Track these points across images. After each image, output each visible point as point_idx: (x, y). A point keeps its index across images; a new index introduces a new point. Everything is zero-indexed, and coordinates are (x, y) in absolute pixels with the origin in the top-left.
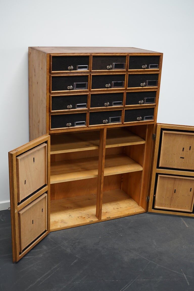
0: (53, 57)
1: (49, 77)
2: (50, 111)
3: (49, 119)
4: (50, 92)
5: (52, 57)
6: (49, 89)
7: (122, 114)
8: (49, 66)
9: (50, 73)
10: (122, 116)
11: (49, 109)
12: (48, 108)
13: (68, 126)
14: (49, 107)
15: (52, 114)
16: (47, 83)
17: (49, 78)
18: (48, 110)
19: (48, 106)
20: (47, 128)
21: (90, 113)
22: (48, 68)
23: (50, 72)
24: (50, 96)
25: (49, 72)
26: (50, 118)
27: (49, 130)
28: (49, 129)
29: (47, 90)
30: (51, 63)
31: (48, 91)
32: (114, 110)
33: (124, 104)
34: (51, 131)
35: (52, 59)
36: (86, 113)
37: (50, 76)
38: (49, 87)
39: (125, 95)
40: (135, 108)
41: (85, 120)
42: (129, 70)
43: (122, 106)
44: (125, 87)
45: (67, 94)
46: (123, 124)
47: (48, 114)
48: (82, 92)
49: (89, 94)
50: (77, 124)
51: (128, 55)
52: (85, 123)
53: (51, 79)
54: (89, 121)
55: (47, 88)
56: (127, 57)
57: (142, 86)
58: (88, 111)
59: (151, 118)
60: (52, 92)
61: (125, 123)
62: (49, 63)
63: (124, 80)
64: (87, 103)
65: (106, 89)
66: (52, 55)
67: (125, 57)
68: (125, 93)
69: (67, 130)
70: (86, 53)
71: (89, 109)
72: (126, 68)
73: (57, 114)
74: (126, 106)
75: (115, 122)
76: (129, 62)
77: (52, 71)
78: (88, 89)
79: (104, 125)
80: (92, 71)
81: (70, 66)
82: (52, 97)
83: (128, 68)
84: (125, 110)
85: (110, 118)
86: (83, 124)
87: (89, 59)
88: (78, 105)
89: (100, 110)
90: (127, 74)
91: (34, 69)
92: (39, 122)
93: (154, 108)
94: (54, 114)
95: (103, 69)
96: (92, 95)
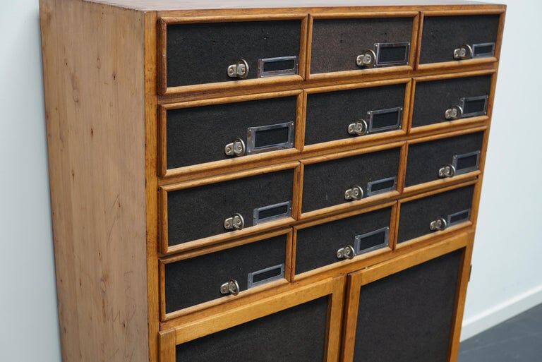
0: (174, 27)
1: (153, 111)
2: (160, 249)
3: (157, 281)
4: (160, 175)
5: (165, 27)
6: (154, 164)
7: (393, 218)
8: (154, 67)
9: (157, 94)
10: (393, 224)
11: (155, 241)
12: (153, 237)
13: (226, 292)
14: (158, 233)
15: (169, 260)
16: (148, 136)
17: (153, 118)
18: (153, 245)
19: (153, 230)
20: (151, 317)
21: (299, 231)
22: (151, 74)
23: (159, 92)
24: (159, 190)
25: (153, 93)
26: (163, 274)
27: (157, 321)
28: (157, 317)
29: (146, 167)
30: (165, 55)
31: (153, 170)
32: (370, 209)
33: (400, 185)
34: (168, 323)
35: (165, 34)
36: (285, 236)
37: (159, 108)
38: (154, 156)
39: (404, 154)
40: (428, 194)
41: (284, 261)
42: (421, 66)
43: (395, 193)
44: (405, 128)
45: (225, 174)
46: (393, 249)
47: (153, 262)
48: (276, 161)
49: (298, 163)
50: (258, 279)
51: (420, 13)
52: (282, 270)
53: (164, 119)
54: (294, 259)
55: (146, 160)
56: (416, 20)
57: (448, 117)
58: (291, 225)
59: (465, 217)
60: (170, 172)
61: (398, 246)
62: (151, 54)
63: (403, 105)
64: (290, 198)
65: (349, 140)
66: (166, 18)
67: (409, 19)
68: (404, 147)
69: (222, 306)
70: (290, 9)
71: (297, 219)
72: (412, 59)
73: (187, 256)
74: (406, 189)
75: (372, 248)
76: (420, 39)
77: (169, 86)
78: (294, 147)
79: (339, 264)
80: (312, 76)
81: (236, 61)
82: (171, 193)
83: (418, 60)
84: (403, 204)
85: (358, 238)
86: (275, 273)
87: (299, 33)
88: (261, 212)
89: (330, 216)
90: (413, 80)
91: (73, 78)
92: (105, 279)
93: (473, 186)
94: (175, 259)
95: (346, 69)
96: (307, 167)
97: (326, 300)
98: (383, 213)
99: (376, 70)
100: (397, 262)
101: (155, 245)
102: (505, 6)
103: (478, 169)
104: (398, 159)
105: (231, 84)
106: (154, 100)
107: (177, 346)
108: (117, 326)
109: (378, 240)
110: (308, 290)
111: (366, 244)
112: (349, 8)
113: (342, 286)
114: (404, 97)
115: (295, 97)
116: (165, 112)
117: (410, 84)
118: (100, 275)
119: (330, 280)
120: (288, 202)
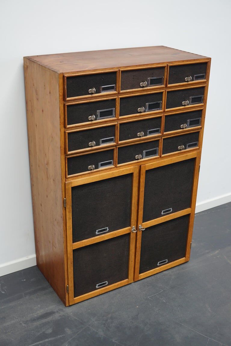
0: (68, 78)
1: (62, 106)
2: (65, 153)
3: (64, 163)
4: (65, 127)
5: (66, 78)
6: (63, 124)
7: (160, 144)
8: (62, 91)
9: (64, 100)
10: (160, 147)
11: (64, 149)
12: (63, 148)
13: (90, 169)
14: (65, 147)
15: (69, 157)
16: (61, 114)
17: (62, 108)
18: (63, 151)
19: (63, 146)
20: (62, 176)
21: (118, 148)
22: (61, 94)
23: (64, 99)
24: (65, 132)
25: (62, 100)
26: (67, 162)
27: (65, 178)
28: (65, 177)
29: (60, 124)
30: (66, 87)
31: (63, 126)
32: (149, 141)
33: (162, 131)
34: (68, 179)
35: (66, 81)
36: (113, 150)
37: (64, 105)
38: (63, 121)
39: (163, 120)
40: (176, 135)
41: (113, 159)
42: (169, 85)
43: (160, 134)
44: (163, 109)
45: (89, 127)
46: (161, 157)
47: (63, 157)
48: (108, 122)
49: (117, 123)
50: (102, 165)
51: (168, 65)
52: (112, 162)
53: (66, 109)
54: (117, 158)
55: (60, 122)
56: (166, 68)
57: (183, 104)
58: (116, 146)
59: (195, 145)
60: (68, 126)
61: (163, 156)
62: (62, 87)
63: (162, 100)
64: (114, 136)
65: (138, 114)
66: (66, 75)
67: (163, 68)
68: (163, 117)
69: (89, 174)
70: (112, 68)
71: (117, 143)
72: (165, 83)
73: (75, 155)
74: (165, 133)
75: (151, 156)
76: (168, 75)
77: (67, 97)
78: (115, 117)
79: (136, 161)
80: (121, 92)
81: (92, 88)
82: (69, 133)
83: (168, 83)
84: (164, 139)
85: (144, 152)
86: (110, 163)
87: (116, 77)
88: (102, 141)
89: (132, 143)
90: (165, 90)
91: (36, 91)
92: (47, 164)
93: (199, 132)
94: (71, 156)
95: (136, 88)
96: (121, 124)
97: (131, 175)
98: (155, 143)
99: (149, 88)
100: (162, 162)
101: (64, 151)
102: (210, 59)
103: (201, 125)
104: (161, 122)
105: (90, 96)
106: (62, 102)
107: (72, 187)
108: (52, 181)
109: (154, 153)
110: (123, 171)
111: (148, 154)
112: (137, 66)
113: (137, 170)
114: (162, 97)
115: (115, 99)
116: (66, 106)
117: (164, 92)
118: (46, 163)
119: (132, 167)
120: (113, 137)
